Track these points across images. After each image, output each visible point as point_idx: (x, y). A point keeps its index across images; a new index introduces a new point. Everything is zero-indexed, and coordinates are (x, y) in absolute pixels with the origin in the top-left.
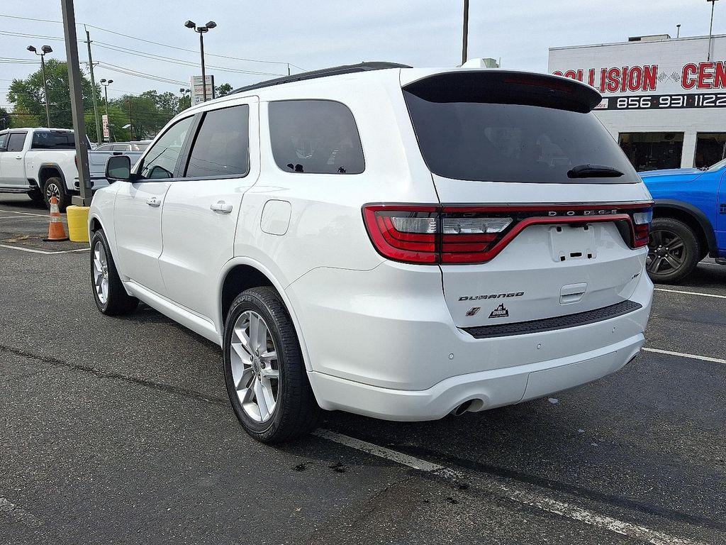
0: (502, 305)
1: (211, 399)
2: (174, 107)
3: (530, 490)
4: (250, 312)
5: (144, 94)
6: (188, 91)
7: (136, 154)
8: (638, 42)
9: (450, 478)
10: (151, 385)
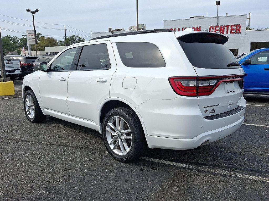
0: (213, 109)
1: (94, 149)
2: (17, 42)
3: (220, 170)
4: (116, 117)
5: (5, 37)
6: (25, 36)
7: (14, 61)
8: (194, 18)
9: (192, 168)
10: (68, 146)
